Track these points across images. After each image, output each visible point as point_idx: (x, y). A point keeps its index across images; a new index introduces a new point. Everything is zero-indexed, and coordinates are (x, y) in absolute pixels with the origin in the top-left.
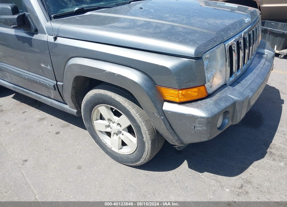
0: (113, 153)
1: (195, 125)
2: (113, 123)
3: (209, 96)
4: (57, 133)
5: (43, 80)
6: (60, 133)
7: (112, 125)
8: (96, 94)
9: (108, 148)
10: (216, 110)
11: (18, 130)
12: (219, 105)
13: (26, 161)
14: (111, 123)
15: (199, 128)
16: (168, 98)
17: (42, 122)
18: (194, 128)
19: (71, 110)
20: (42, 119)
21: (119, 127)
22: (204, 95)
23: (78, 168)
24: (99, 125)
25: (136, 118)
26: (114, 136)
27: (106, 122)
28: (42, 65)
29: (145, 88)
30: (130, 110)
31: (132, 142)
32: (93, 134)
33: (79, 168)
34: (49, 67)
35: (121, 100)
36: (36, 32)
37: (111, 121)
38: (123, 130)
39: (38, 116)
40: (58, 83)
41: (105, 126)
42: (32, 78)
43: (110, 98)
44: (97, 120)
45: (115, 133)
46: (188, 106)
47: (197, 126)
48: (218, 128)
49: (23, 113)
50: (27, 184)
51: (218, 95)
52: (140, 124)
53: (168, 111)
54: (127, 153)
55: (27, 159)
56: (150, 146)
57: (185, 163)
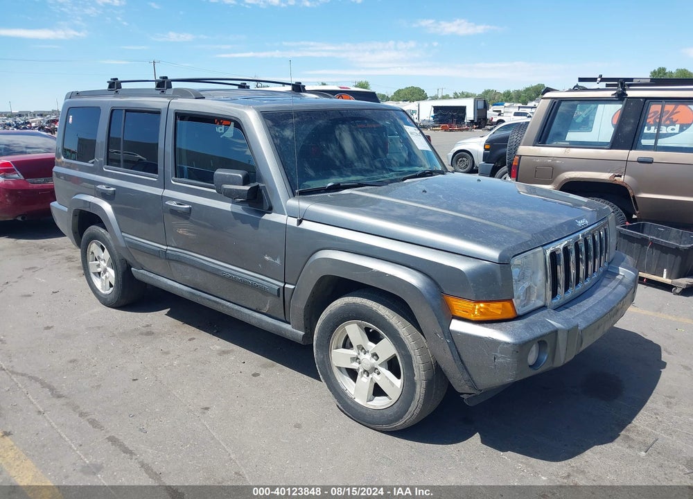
0: (356, 407)
1: (495, 355)
2: (365, 354)
3: (518, 318)
4: (255, 375)
5: (260, 281)
6: (261, 376)
7: (362, 356)
8: (347, 304)
9: (348, 398)
10: (527, 336)
11: (186, 364)
12: (531, 329)
13: (207, 409)
14: (362, 354)
15: (500, 360)
16: (459, 314)
17: (226, 356)
18: (495, 359)
19: (294, 332)
20: (224, 352)
21: (373, 361)
22: (511, 315)
23: (295, 426)
24: (340, 357)
25: (406, 342)
26: (362, 376)
27: (353, 352)
28: (267, 258)
29: (427, 296)
30: (399, 330)
31: (393, 384)
32: (327, 373)
33: (298, 426)
34: (278, 262)
35: (387, 313)
36: (270, 210)
37: (363, 349)
38: (380, 365)
39: (218, 347)
40: (287, 286)
41: (351, 358)
42: (240, 277)
43: (371, 310)
44: (337, 348)
45: (365, 371)
46: (487, 327)
47: (499, 355)
48: (530, 366)
49: (190, 340)
50: (213, 438)
51: (532, 317)
52: (412, 353)
53: (458, 332)
54: (381, 406)
55: (208, 406)
56: (423, 391)
57: (477, 437)
